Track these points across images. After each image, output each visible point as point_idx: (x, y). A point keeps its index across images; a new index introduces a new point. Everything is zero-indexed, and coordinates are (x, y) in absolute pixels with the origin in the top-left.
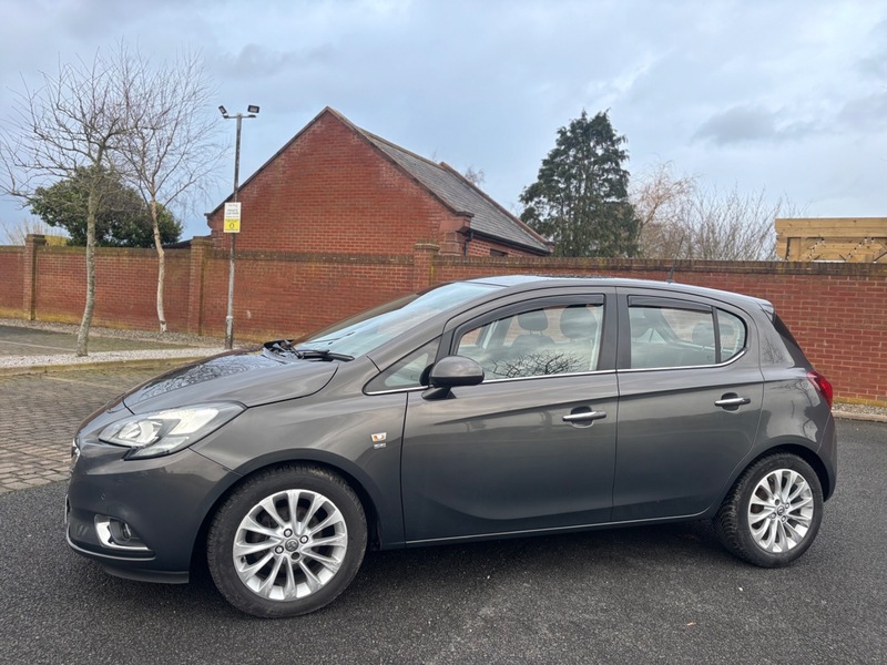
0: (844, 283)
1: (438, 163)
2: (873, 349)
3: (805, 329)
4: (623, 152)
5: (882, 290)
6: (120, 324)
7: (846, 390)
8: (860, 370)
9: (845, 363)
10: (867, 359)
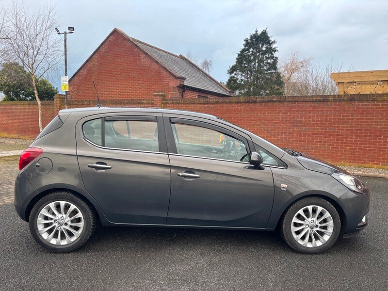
0: (364, 105)
1: (178, 55)
2: (379, 139)
3: (344, 130)
4: (275, 48)
5: (383, 108)
6: (27, 137)
7: (365, 161)
8: (372, 150)
9: (364, 147)
10: (376, 144)
